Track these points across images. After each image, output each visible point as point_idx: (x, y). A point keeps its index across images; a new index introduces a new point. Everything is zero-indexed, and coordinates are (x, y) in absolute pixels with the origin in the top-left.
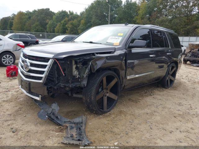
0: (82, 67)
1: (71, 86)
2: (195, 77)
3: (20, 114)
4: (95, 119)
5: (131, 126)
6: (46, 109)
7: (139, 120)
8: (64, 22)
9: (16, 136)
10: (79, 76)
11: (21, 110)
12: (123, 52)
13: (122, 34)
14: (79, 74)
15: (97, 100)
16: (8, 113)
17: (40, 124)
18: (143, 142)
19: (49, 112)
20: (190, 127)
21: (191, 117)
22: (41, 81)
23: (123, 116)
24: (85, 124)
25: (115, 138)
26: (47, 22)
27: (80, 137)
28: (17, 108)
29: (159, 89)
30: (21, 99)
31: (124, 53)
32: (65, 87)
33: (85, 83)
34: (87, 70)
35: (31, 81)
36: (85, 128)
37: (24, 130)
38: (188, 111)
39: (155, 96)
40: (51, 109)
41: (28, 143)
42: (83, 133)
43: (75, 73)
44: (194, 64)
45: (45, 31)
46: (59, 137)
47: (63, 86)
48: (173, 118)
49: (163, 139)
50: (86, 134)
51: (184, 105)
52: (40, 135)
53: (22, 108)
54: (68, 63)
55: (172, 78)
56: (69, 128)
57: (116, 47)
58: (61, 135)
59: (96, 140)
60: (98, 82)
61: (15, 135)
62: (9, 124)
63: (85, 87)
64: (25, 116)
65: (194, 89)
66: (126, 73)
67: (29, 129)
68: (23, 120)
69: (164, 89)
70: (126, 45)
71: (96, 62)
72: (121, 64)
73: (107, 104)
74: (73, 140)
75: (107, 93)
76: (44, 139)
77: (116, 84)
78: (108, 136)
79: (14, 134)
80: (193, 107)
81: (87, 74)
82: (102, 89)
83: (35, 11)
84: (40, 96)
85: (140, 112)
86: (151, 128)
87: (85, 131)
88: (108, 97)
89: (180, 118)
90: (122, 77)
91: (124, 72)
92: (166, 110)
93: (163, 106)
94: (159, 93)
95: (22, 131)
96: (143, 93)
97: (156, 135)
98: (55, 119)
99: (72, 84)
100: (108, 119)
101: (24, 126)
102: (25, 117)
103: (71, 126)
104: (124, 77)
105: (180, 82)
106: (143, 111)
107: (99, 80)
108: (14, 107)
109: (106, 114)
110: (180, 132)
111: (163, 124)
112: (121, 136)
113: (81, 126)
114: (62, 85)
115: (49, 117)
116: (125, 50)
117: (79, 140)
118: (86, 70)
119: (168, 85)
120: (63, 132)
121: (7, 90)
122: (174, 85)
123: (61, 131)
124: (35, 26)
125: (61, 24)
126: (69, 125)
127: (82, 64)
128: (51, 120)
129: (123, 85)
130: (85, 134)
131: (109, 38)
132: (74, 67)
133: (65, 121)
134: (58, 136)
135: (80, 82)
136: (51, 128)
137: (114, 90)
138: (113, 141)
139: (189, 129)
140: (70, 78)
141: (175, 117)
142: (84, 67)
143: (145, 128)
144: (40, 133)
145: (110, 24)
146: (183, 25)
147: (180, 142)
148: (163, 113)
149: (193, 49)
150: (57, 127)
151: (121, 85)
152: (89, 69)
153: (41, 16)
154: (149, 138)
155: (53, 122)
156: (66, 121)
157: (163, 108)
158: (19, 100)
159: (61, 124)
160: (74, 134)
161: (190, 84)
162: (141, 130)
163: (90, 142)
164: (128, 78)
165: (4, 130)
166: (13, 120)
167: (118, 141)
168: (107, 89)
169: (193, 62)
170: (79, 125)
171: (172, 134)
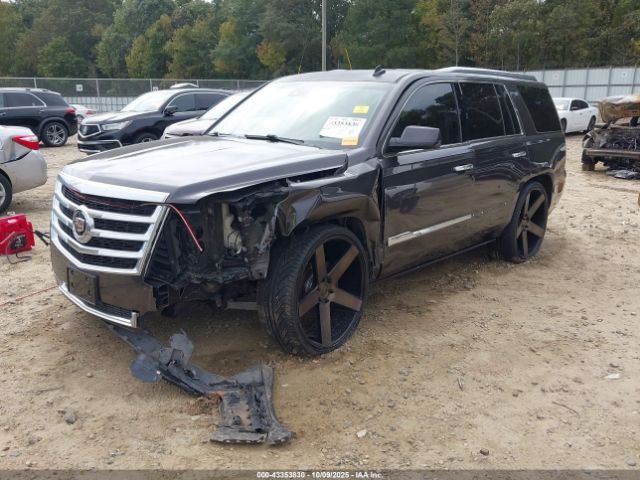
0: (251, 222)
1: (221, 281)
2: (613, 217)
3: (73, 372)
4: (297, 370)
5: (405, 383)
6: (155, 349)
7: (427, 367)
8: (159, 30)
9: (79, 432)
10: (245, 249)
11: (73, 359)
12: (372, 165)
13: (365, 109)
14: (244, 243)
15: (301, 315)
16: (35, 369)
17: (140, 396)
18: (435, 425)
19: (165, 360)
20: (573, 376)
21: (579, 349)
22: (134, 271)
23: (379, 356)
24: (272, 387)
25: (360, 420)
26: (94, 33)
27: (261, 422)
28: (62, 353)
29: (493, 266)
30: (66, 326)
31: (373, 169)
32: (204, 282)
33: (262, 267)
34: (267, 232)
35: (102, 273)
36: (272, 398)
37: (99, 415)
38: (573, 330)
39: (478, 290)
40: (171, 350)
41: (119, 448)
42: (267, 413)
43: (232, 239)
44: (618, 172)
45: (92, 68)
46: (201, 427)
47: (198, 279)
48: (529, 355)
49: (491, 413)
50: (277, 413)
51: (565, 313)
52: (146, 424)
53: (75, 353)
54: (210, 211)
55: (535, 230)
56: (225, 401)
57: (350, 153)
58: (207, 421)
59: (305, 429)
60: (300, 264)
61: (75, 429)
62: (49, 400)
63: (262, 280)
64: (91, 377)
65: (604, 259)
66: (382, 227)
67: (112, 412)
68: (87, 388)
69: (509, 265)
70: (378, 143)
71: (294, 205)
72: (368, 203)
73: (332, 324)
74: (241, 431)
75: (331, 292)
76: (161, 434)
77: (356, 264)
78: (339, 415)
79: (72, 426)
80: (591, 319)
81: (266, 241)
82: (315, 282)
84: (134, 314)
85: (431, 343)
86: (461, 388)
87: (272, 405)
88: (333, 305)
89: (546, 354)
90: (373, 243)
91: (376, 225)
92: (510, 332)
93: (500, 321)
94: (492, 279)
95: (94, 416)
96: (442, 281)
97: (474, 404)
98: (184, 378)
99: (225, 274)
100: (335, 369)
101: (96, 405)
102: (92, 380)
103: (232, 395)
104: (377, 240)
105: (563, 239)
106: (440, 340)
107: (303, 256)
108: (49, 351)
109: (329, 355)
110: (543, 391)
111: (496, 374)
112: (375, 413)
113: (261, 394)
114: (195, 277)
115: (166, 373)
116: (376, 161)
117: (259, 431)
118: (264, 231)
119: (522, 253)
120: (211, 414)
121: (12, 300)
122: (543, 249)
123: (205, 410)
124: (52, 50)
125: (148, 39)
126: (225, 393)
127: (251, 215)
128: (171, 383)
129: (378, 266)
130: (274, 415)
131: (328, 123)
132: (228, 221)
133: (212, 382)
134: (198, 425)
135: (249, 266)
136: (174, 405)
137: (351, 282)
138: (352, 429)
139: (569, 382)
140: (216, 256)
141: (533, 351)
142: (257, 222)
143: (442, 389)
144: (144, 420)
145: (328, 69)
146: (585, 26)
147: (539, 418)
148: (501, 341)
149: (615, 120)
150: (192, 402)
151: (371, 265)
152: (273, 228)
153: (72, 12)
154: (453, 413)
155: (180, 387)
156: (215, 380)
157: (501, 326)
158: (59, 329)
159: (201, 391)
160: (244, 416)
161: (594, 245)
162: (433, 393)
163: (288, 434)
164: (392, 241)
165: (42, 418)
166: (57, 389)
167: (367, 427)
168: (329, 281)
169: (615, 164)
170: (254, 392)
171: (518, 398)
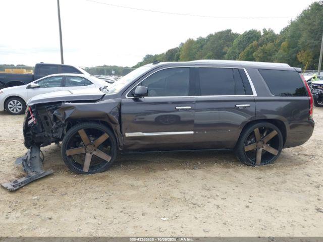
8: (251, 48)
55: (271, 150)
66: (120, 127)
75: (95, 150)
83: (211, 36)
116: (120, 99)
153: (219, 42)
164: (127, 135)
